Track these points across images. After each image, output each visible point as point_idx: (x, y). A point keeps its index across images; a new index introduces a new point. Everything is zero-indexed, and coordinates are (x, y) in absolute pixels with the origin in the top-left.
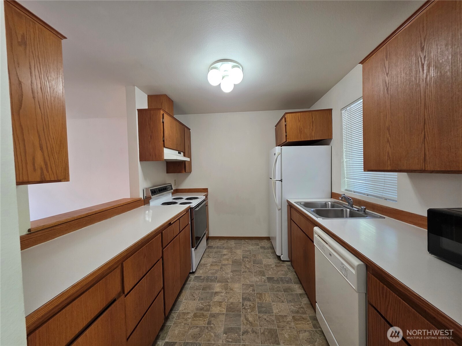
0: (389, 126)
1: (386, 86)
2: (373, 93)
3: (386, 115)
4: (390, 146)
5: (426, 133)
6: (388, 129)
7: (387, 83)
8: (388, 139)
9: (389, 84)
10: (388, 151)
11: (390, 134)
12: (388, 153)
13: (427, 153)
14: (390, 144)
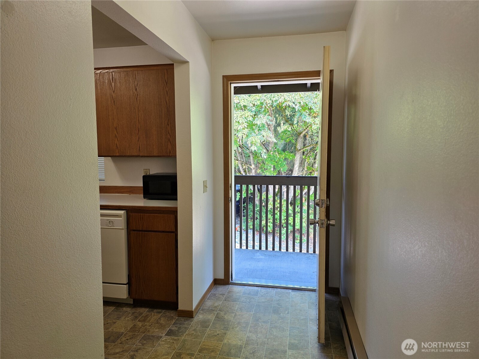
0: (116, 127)
1: (113, 99)
2: (101, 100)
3: (114, 119)
4: (118, 140)
5: (140, 136)
6: (116, 128)
7: (114, 98)
8: (116, 135)
9: (115, 99)
10: (116, 143)
11: (117, 132)
12: (116, 144)
13: (141, 147)
14: (117, 139)
